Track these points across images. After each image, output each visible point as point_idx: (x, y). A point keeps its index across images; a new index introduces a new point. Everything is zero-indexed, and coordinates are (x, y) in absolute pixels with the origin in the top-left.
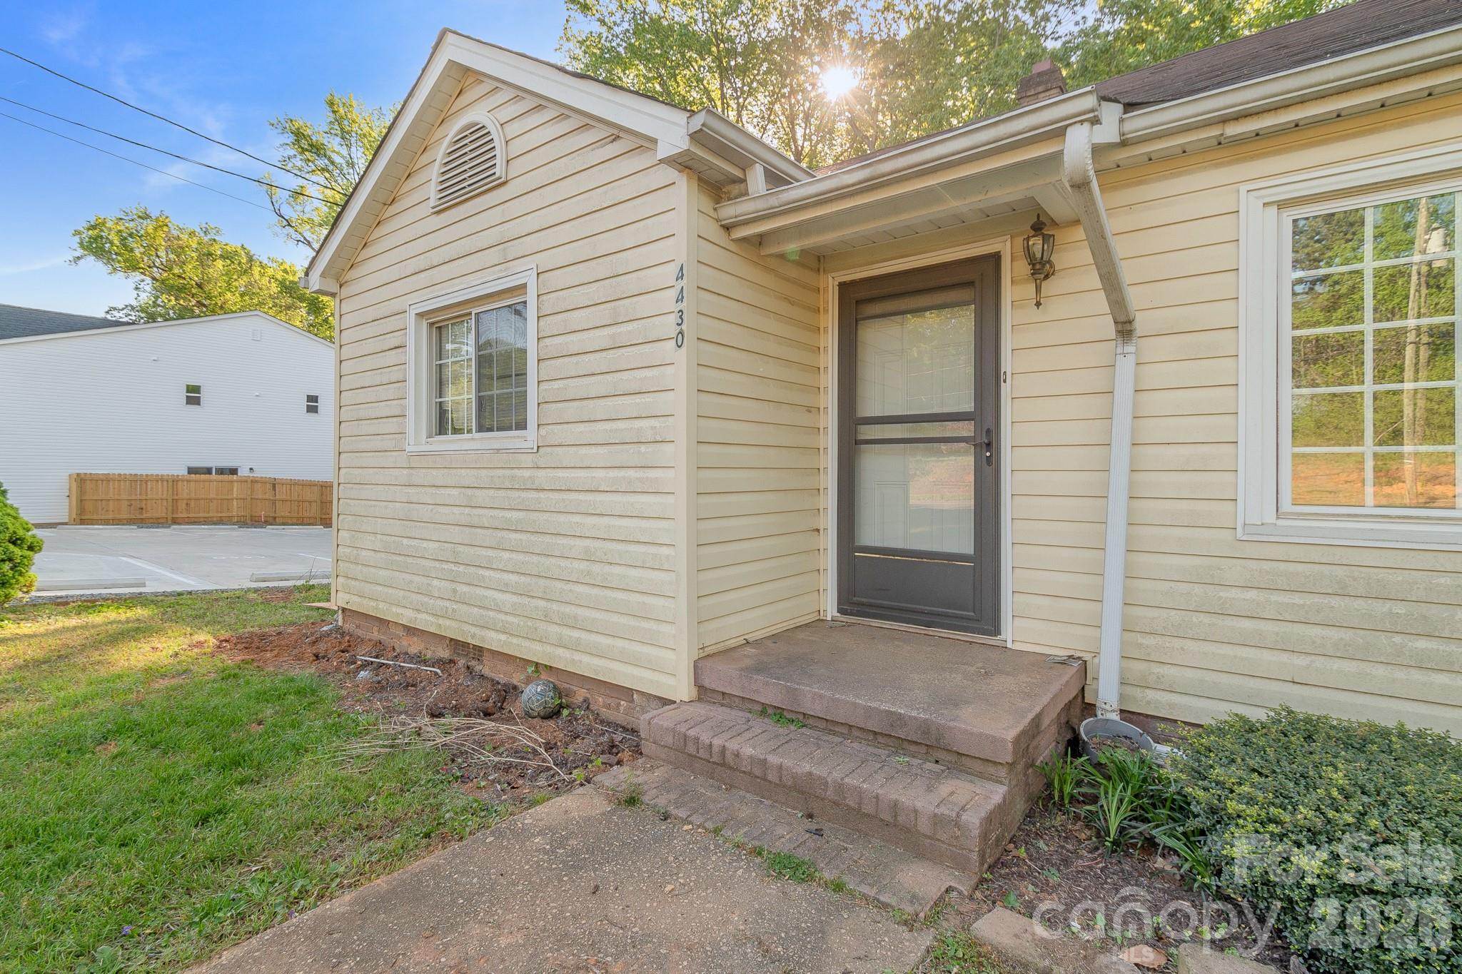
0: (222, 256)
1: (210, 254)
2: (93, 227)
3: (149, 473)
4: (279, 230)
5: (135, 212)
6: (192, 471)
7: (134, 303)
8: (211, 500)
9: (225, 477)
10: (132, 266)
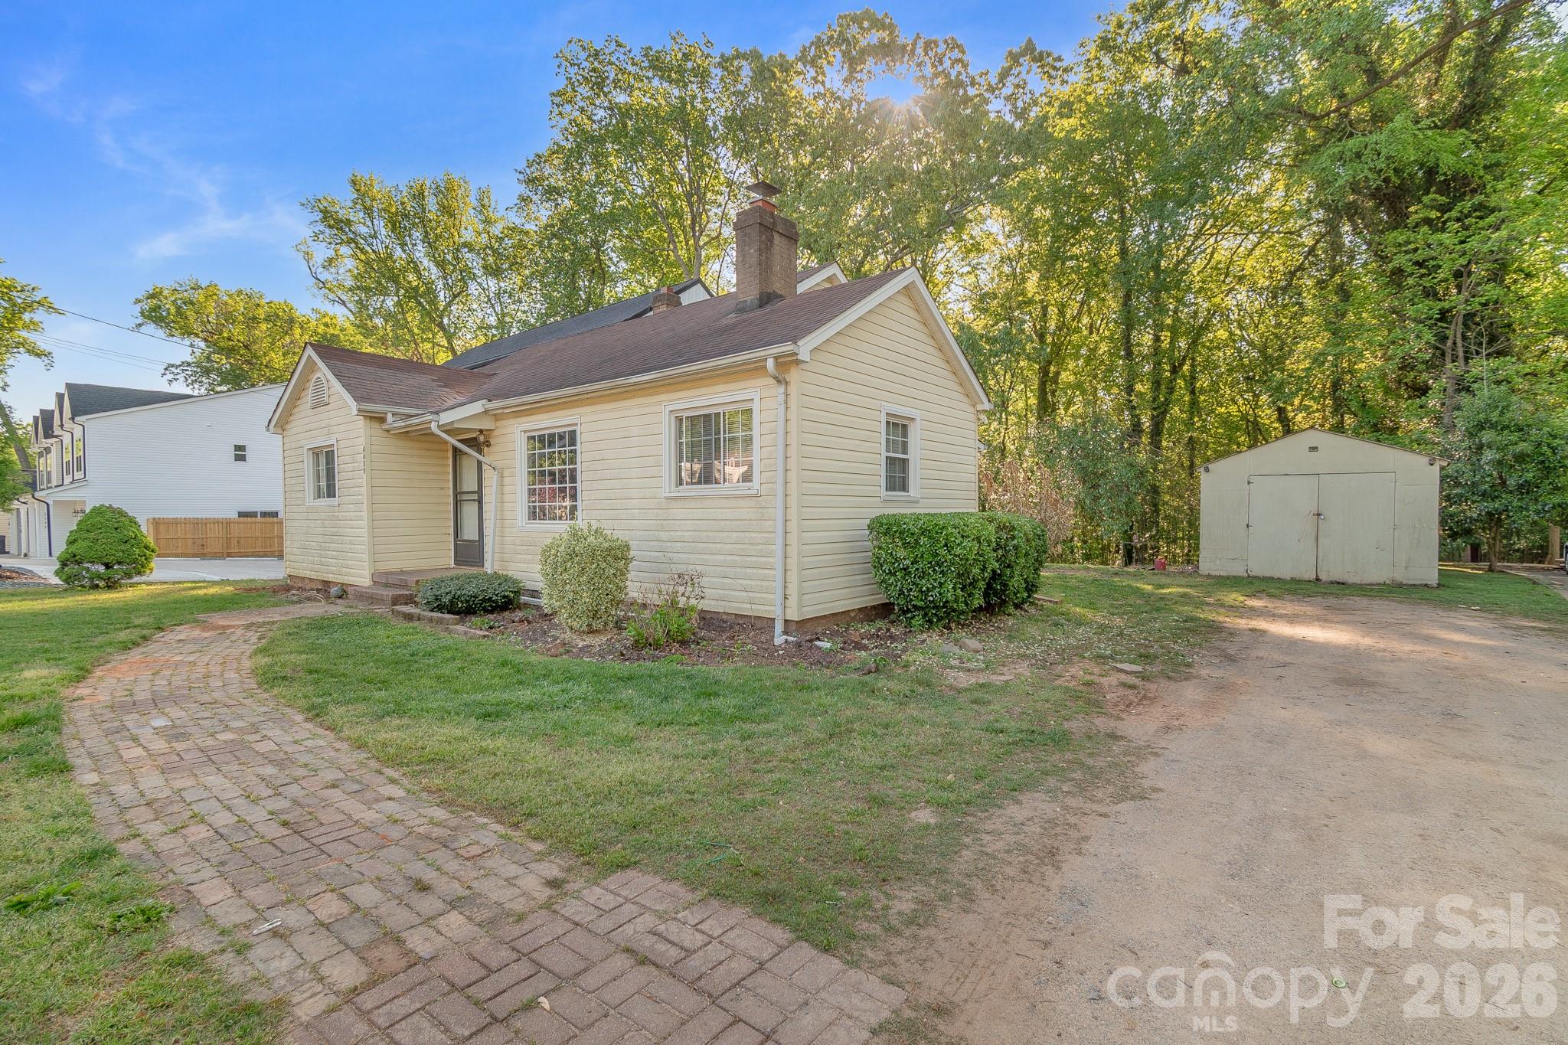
0: (265, 320)
1: (254, 318)
2: (152, 296)
3: (208, 516)
4: (316, 291)
5: (188, 283)
6: (241, 515)
7: (190, 359)
8: (257, 538)
9: (268, 519)
10: (188, 332)
